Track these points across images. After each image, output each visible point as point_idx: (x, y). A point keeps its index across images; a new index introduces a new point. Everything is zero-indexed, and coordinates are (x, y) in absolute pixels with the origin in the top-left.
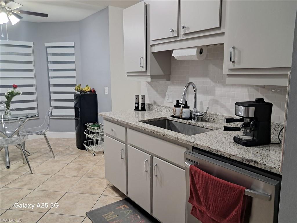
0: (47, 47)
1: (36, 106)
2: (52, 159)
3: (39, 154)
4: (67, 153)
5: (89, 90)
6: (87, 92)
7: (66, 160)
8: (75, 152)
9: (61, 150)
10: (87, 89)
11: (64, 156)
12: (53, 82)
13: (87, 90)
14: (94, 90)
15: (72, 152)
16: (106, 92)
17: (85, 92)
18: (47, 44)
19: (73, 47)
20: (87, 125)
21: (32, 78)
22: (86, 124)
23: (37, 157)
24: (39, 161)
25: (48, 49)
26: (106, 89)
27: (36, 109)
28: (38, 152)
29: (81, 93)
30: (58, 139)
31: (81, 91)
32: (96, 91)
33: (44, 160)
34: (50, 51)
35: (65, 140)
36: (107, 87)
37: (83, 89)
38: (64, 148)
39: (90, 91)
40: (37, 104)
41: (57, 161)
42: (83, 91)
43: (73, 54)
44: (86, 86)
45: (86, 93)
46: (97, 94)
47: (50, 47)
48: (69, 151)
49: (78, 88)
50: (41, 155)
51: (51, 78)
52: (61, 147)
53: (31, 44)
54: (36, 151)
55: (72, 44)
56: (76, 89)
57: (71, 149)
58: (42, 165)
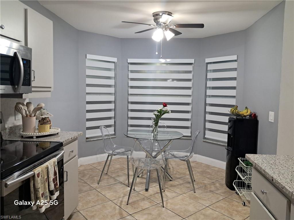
0: (208, 63)
1: (190, 126)
2: (192, 192)
3: (181, 182)
4: (212, 189)
5: (249, 113)
6: (245, 116)
7: (205, 200)
8: (221, 191)
9: (205, 182)
10: (245, 112)
11: (207, 192)
12: (209, 101)
13: (245, 114)
14: (255, 114)
15: (218, 189)
16: (271, 118)
17: (243, 116)
18: (208, 60)
19: (236, 61)
20: (240, 160)
21: (189, 96)
22: (238, 159)
23: (178, 185)
24: (178, 190)
25: (209, 65)
26: (272, 114)
27: (190, 129)
28: (182, 178)
29: (238, 117)
30: (208, 166)
31: (238, 115)
32: (257, 116)
33: (183, 191)
34: (210, 67)
35: (216, 169)
36: (274, 112)
37: (240, 113)
38: (210, 181)
39: (250, 115)
40: (191, 124)
41: (196, 198)
42: (240, 115)
43: (235, 69)
44: (245, 108)
45: (244, 118)
46: (258, 120)
47: (211, 63)
48: (215, 187)
49: (234, 110)
50: (182, 184)
51: (208, 97)
52: (208, 178)
53: (192, 61)
54: (180, 177)
55: (234, 57)
56: (232, 112)
57: (218, 185)
58: (178, 198)
